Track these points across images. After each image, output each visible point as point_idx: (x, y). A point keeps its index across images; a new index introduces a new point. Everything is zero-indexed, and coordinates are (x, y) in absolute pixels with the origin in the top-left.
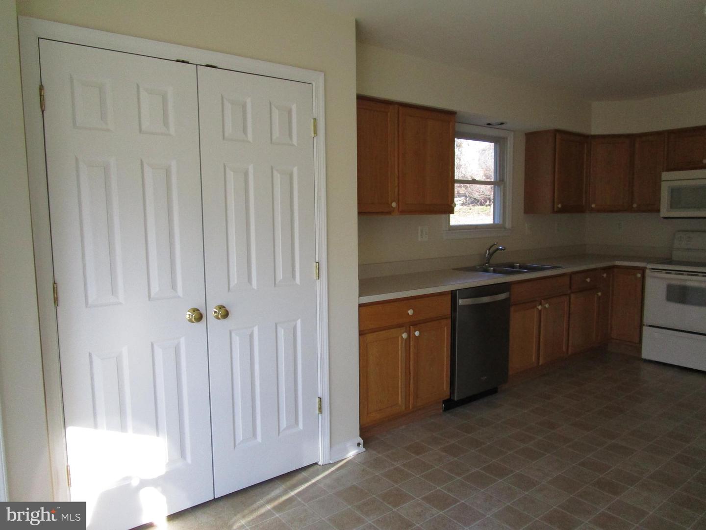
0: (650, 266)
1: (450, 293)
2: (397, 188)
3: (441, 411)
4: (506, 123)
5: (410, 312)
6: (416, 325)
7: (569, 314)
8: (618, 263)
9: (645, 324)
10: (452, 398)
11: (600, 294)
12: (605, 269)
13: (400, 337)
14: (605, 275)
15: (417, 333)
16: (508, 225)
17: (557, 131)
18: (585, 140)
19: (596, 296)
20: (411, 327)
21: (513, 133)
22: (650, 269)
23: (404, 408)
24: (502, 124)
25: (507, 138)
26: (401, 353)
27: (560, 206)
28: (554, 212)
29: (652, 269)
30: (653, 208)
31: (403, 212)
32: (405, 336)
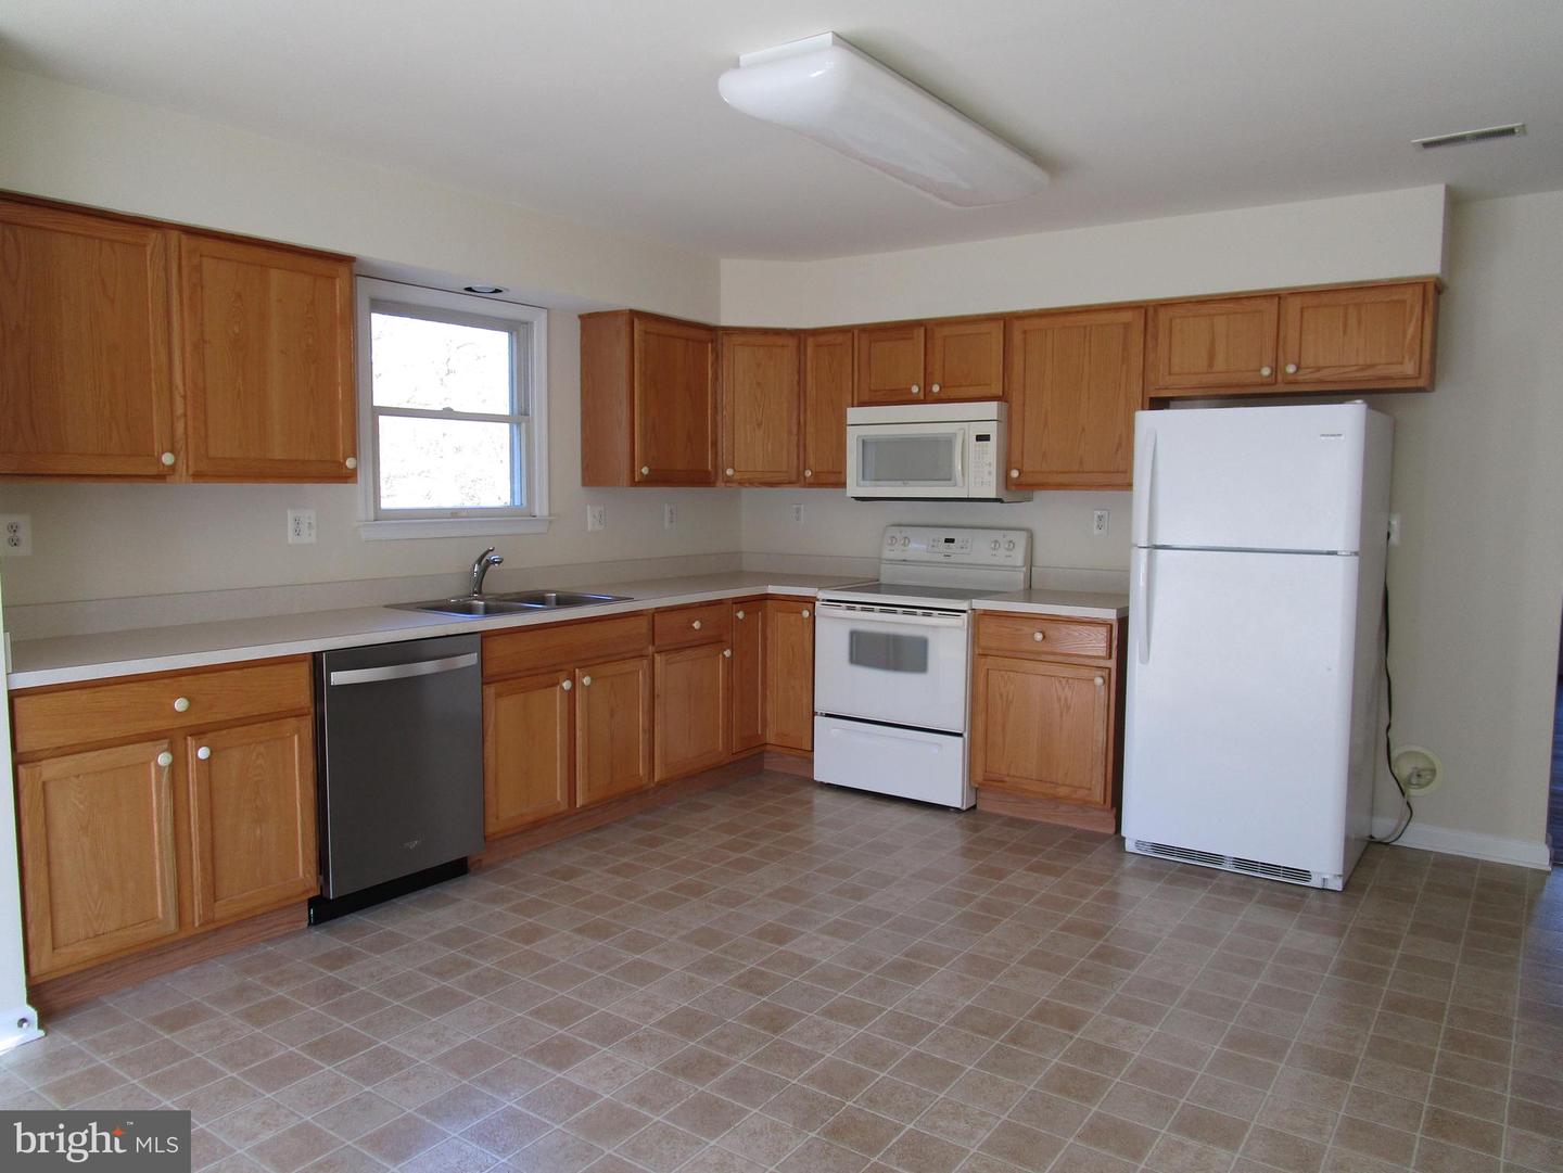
0: (822, 595)
1: (310, 657)
2: (182, 421)
3: (306, 924)
4: (507, 290)
5: (180, 705)
6: (203, 733)
7: (653, 696)
8: (772, 589)
9: (819, 712)
10: (324, 895)
11: (727, 653)
12: (740, 602)
13: (152, 764)
14: (740, 615)
15: (203, 753)
16: (541, 508)
17: (635, 315)
18: (708, 336)
19: (721, 656)
20: (189, 738)
21: (544, 315)
22: (823, 600)
23: (172, 926)
24: (497, 291)
25: (532, 323)
26: (158, 800)
27: (645, 470)
28: (634, 483)
29: (828, 601)
30: (833, 479)
31: (198, 476)
32: (164, 759)
